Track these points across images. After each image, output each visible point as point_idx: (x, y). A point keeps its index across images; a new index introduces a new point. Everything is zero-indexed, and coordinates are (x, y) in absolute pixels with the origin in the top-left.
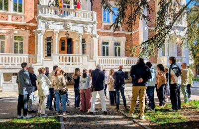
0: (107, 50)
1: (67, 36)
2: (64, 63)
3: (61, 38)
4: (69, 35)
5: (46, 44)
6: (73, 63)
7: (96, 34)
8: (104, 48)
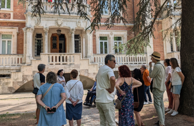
2: (54, 63)
5: (36, 41)
6: (63, 63)
7: (90, 29)
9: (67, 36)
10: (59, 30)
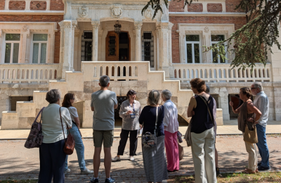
1: (117, 29)
3: (109, 32)
4: (120, 26)
5: (84, 44)
7: (168, 21)
8: (189, 46)
9: (131, 35)
10: (118, 25)
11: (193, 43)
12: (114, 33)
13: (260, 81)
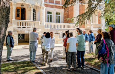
0: (51, 18)
1: (22, 7)
2: (22, 26)
3: (17, 7)
4: (23, 5)
6: (28, 27)
7: (44, 6)
11: (50, 15)
12: (19, 8)
13: (70, 29)
